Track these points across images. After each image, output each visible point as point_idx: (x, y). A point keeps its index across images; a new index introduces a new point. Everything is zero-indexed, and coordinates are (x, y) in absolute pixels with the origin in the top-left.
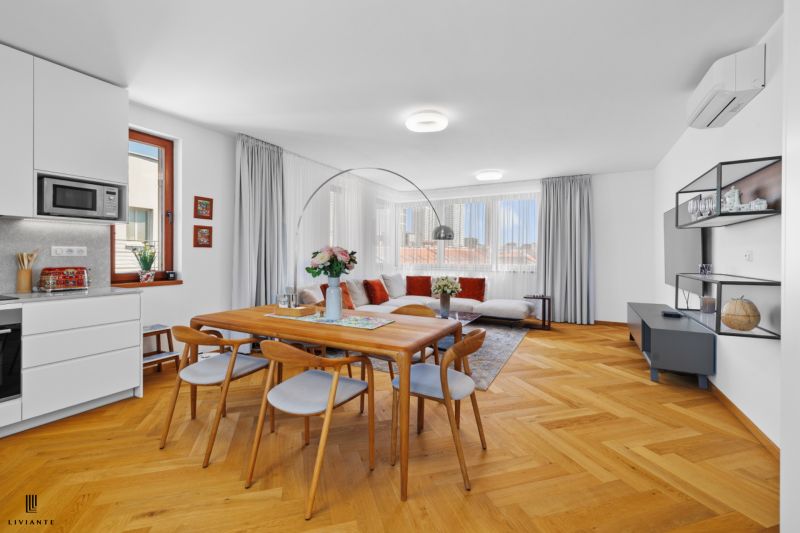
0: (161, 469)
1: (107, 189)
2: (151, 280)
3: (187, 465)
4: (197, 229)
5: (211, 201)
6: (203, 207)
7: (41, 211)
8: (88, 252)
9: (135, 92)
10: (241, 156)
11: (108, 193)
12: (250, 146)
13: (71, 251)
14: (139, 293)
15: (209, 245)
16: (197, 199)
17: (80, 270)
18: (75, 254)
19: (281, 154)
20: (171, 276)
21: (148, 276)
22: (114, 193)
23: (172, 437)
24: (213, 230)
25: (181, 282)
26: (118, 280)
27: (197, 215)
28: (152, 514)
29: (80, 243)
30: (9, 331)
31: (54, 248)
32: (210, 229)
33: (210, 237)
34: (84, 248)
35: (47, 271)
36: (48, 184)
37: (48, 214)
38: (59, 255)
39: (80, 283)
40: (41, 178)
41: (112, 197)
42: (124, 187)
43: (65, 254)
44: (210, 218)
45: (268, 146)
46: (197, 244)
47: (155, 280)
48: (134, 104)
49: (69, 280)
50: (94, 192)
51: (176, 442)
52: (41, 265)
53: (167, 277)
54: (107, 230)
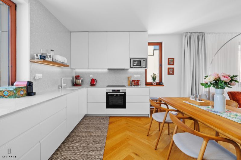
0: (145, 142)
1: (143, 60)
2: (155, 84)
3: (151, 145)
4: (169, 69)
5: (173, 59)
6: (171, 61)
7: (131, 67)
8: (141, 77)
9: (150, 32)
10: (185, 40)
11: (143, 61)
12: (188, 36)
13: (137, 76)
14: (149, 88)
15: (173, 74)
16: (169, 59)
17: (138, 81)
18: (138, 77)
19: (204, 35)
20: (161, 83)
21: (154, 83)
22: (145, 61)
23: (151, 133)
24: (174, 69)
25: (164, 86)
26: (147, 84)
27: (169, 64)
28: (136, 155)
29: (139, 74)
30: (124, 94)
31: (134, 75)
32: (173, 68)
33: (173, 71)
34: (140, 75)
35: (133, 81)
36: (132, 60)
37: (132, 68)
38: (135, 77)
39: (138, 84)
40: (131, 59)
41: (144, 62)
42: (147, 59)
43: (136, 77)
44: (173, 65)
45: (197, 34)
46: (169, 74)
47: (156, 84)
48: (149, 35)
49: (136, 83)
50: (140, 61)
51: (152, 136)
52: (132, 79)
53: (160, 84)
54: (145, 71)
